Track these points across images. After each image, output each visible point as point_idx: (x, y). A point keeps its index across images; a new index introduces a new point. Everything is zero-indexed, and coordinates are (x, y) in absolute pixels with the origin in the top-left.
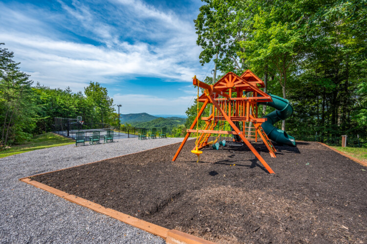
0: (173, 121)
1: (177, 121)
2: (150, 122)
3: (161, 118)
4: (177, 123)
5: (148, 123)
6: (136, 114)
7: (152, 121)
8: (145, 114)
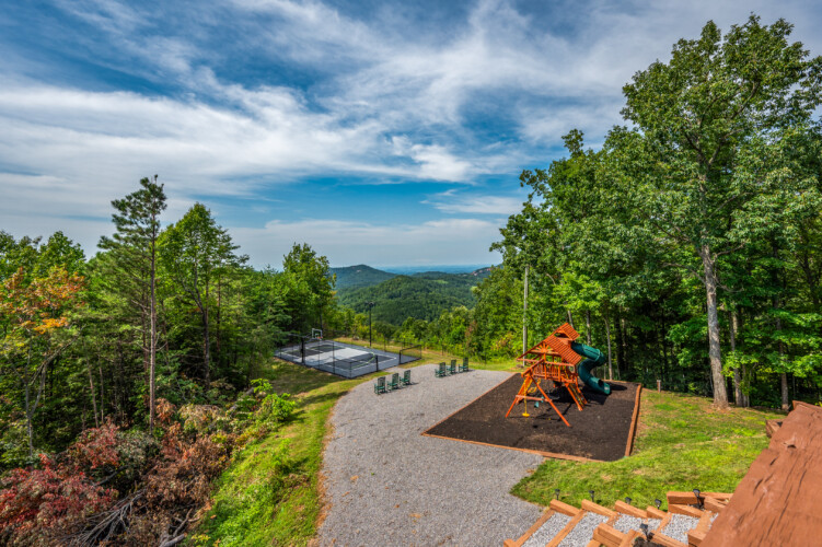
0: (429, 282)
1: (440, 281)
2: (377, 287)
3: (402, 276)
4: (440, 286)
5: (372, 289)
6: (344, 268)
7: (383, 285)
8: (364, 268)
